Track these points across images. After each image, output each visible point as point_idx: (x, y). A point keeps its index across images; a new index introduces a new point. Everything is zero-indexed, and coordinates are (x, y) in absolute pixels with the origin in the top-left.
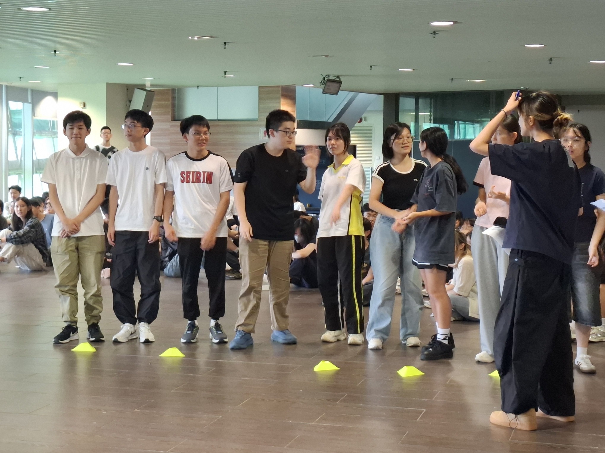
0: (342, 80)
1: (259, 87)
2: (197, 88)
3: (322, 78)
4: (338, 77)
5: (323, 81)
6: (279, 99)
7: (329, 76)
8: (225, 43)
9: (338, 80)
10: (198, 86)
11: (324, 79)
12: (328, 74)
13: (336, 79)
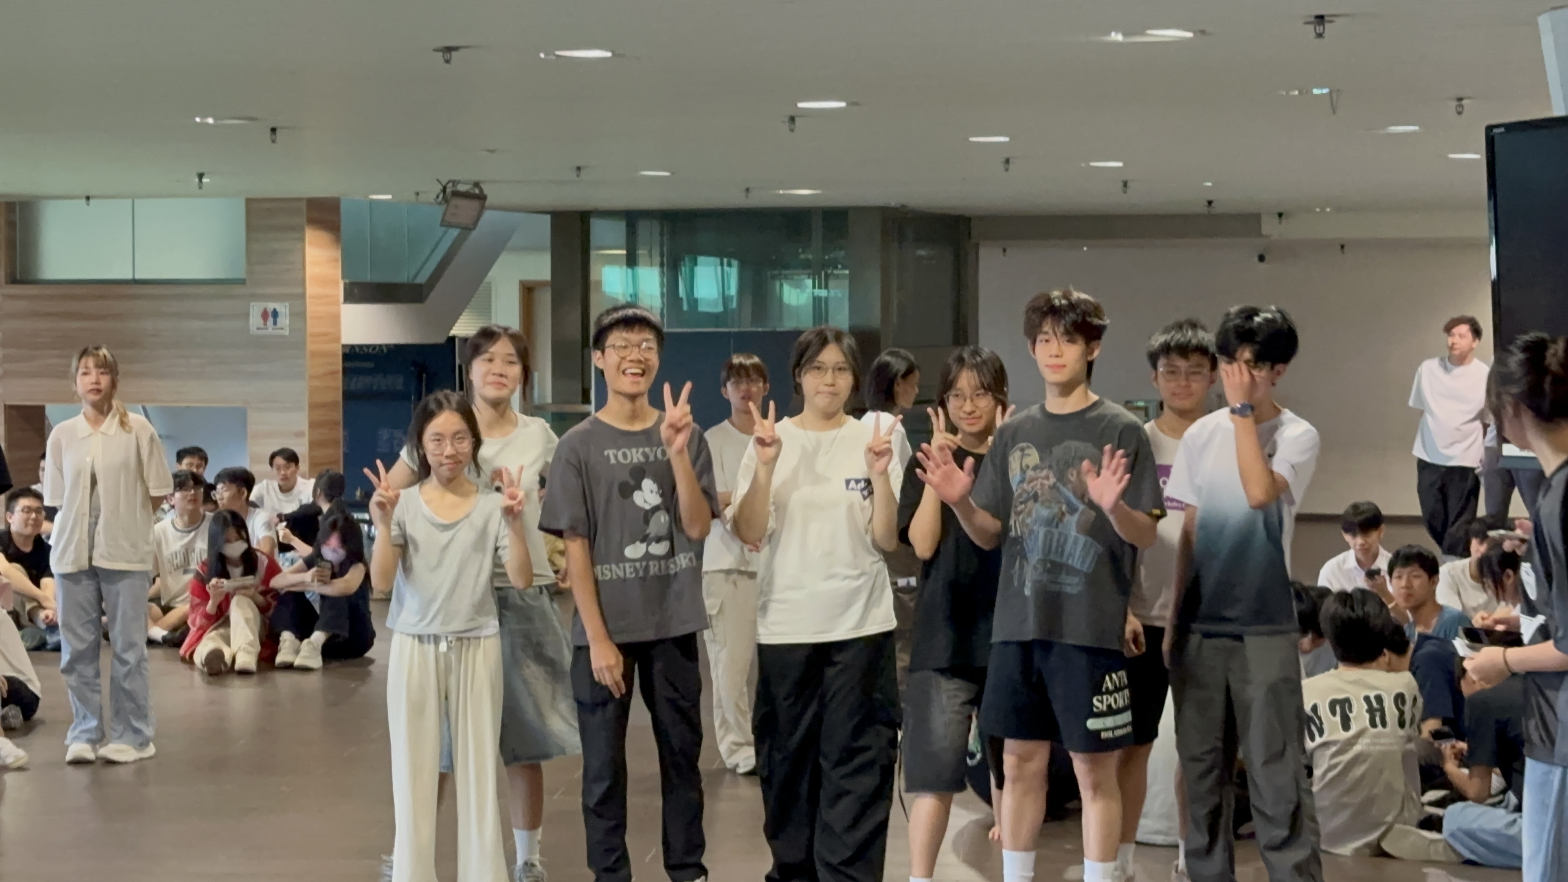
0: (486, 192)
1: (249, 201)
2: (84, 201)
3: (441, 187)
4: (477, 185)
5: (441, 196)
6: (302, 230)
7: (455, 183)
8: (273, 130)
9: (477, 191)
10: (88, 198)
11: (444, 190)
12: (453, 178)
13: (472, 191)
